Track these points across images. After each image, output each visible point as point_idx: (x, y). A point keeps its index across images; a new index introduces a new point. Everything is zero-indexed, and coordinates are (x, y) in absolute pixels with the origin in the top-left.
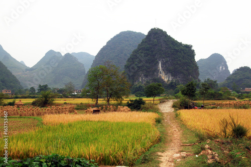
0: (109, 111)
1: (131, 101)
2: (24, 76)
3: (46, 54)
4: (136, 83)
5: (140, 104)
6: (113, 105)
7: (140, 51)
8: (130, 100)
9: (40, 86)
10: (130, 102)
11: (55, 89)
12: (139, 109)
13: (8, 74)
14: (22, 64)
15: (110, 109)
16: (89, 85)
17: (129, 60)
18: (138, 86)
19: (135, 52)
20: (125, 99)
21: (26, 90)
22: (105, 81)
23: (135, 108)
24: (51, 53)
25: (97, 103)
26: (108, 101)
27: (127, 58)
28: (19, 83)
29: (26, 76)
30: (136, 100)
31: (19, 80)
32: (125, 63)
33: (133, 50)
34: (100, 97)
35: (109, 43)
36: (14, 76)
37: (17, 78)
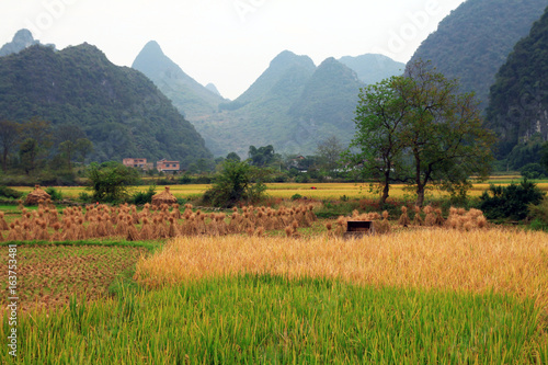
0: (421, 223)
1: (497, 191)
2: (214, 123)
3: (273, 62)
4: (526, 139)
5: (526, 200)
6: (435, 204)
7: (540, 42)
8: (493, 189)
9: (253, 149)
10: (491, 195)
11: (294, 157)
12: (522, 217)
13: (175, 119)
14: (210, 92)
15: (423, 216)
16: (361, 142)
17: (503, 70)
18: (530, 146)
19: (523, 45)
20: (475, 186)
21: (217, 161)
22: (411, 126)
23: (507, 215)
24: (285, 58)
25: (386, 195)
26: (420, 190)
27: (498, 67)
28: (203, 142)
29: (221, 123)
30: (512, 188)
31: (203, 135)
32: (491, 79)
33: (515, 41)
34: (398, 181)
35: (444, 23)
36: (188, 125)
37: (198, 128)
